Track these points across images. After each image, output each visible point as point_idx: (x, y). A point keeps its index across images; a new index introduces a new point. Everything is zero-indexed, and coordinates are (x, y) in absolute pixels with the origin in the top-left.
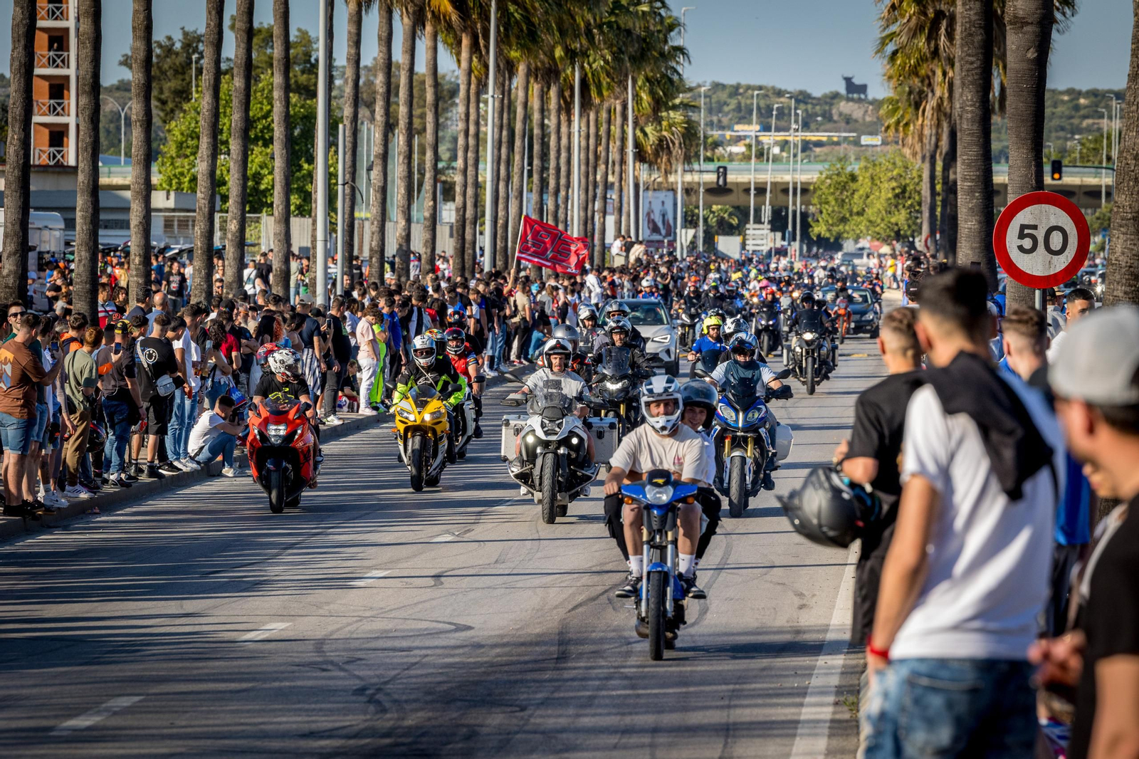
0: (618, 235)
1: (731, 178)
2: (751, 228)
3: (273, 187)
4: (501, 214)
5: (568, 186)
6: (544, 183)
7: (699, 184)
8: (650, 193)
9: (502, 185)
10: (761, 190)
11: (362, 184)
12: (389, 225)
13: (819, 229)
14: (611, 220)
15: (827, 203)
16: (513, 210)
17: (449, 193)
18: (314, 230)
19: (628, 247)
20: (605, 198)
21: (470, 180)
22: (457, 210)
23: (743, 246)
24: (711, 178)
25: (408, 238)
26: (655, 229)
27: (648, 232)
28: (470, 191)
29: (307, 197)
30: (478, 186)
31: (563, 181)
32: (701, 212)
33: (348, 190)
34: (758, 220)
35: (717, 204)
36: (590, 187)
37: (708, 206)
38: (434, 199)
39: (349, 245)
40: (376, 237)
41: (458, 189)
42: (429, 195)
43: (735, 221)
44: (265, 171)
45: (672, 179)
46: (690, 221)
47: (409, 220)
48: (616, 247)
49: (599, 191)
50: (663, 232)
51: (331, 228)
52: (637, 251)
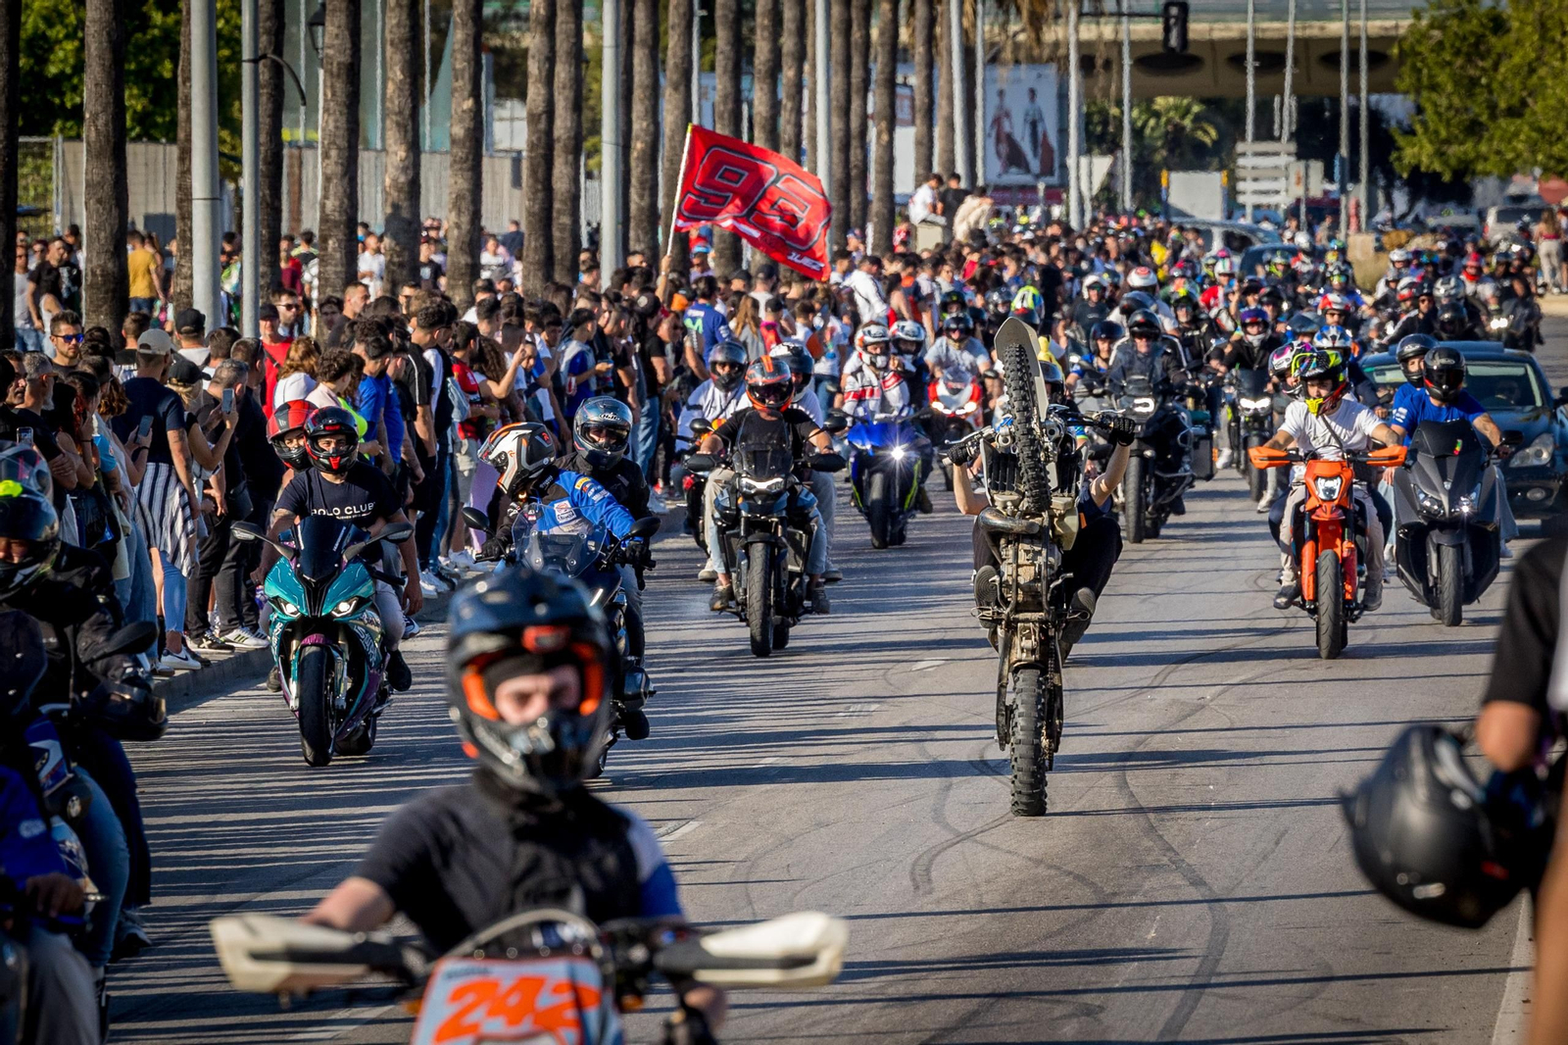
0: (925, 174)
1: (1198, 29)
2: (1250, 155)
3: (79, 68)
4: (639, 125)
5: (801, 55)
6: (742, 53)
7: (1117, 44)
8: (1003, 73)
9: (640, 56)
10: (1271, 58)
11: (299, 58)
12: (366, 159)
13: (1418, 152)
14: (906, 139)
15: (1434, 87)
16: (669, 116)
17: (509, 77)
18: (185, 172)
19: (948, 203)
20: (891, 84)
21: (562, 45)
22: (533, 119)
23: (1231, 194)
24: (1149, 30)
25: (413, 189)
26: (1014, 158)
27: (996, 165)
28: (562, 72)
29: (166, 95)
30: (581, 59)
31: (788, 43)
32: (1130, 115)
33: (265, 75)
34: (1265, 133)
35: (1166, 93)
36: (851, 55)
37: (1144, 100)
38: (475, 94)
39: (270, 209)
40: (337, 188)
41: (533, 67)
42: (464, 84)
43: (1209, 135)
44: (58, 32)
45: (1051, 34)
46: (1100, 137)
47: (414, 147)
48: (921, 202)
49: (877, 69)
50: (1035, 165)
51: (225, 167)
52: (973, 212)
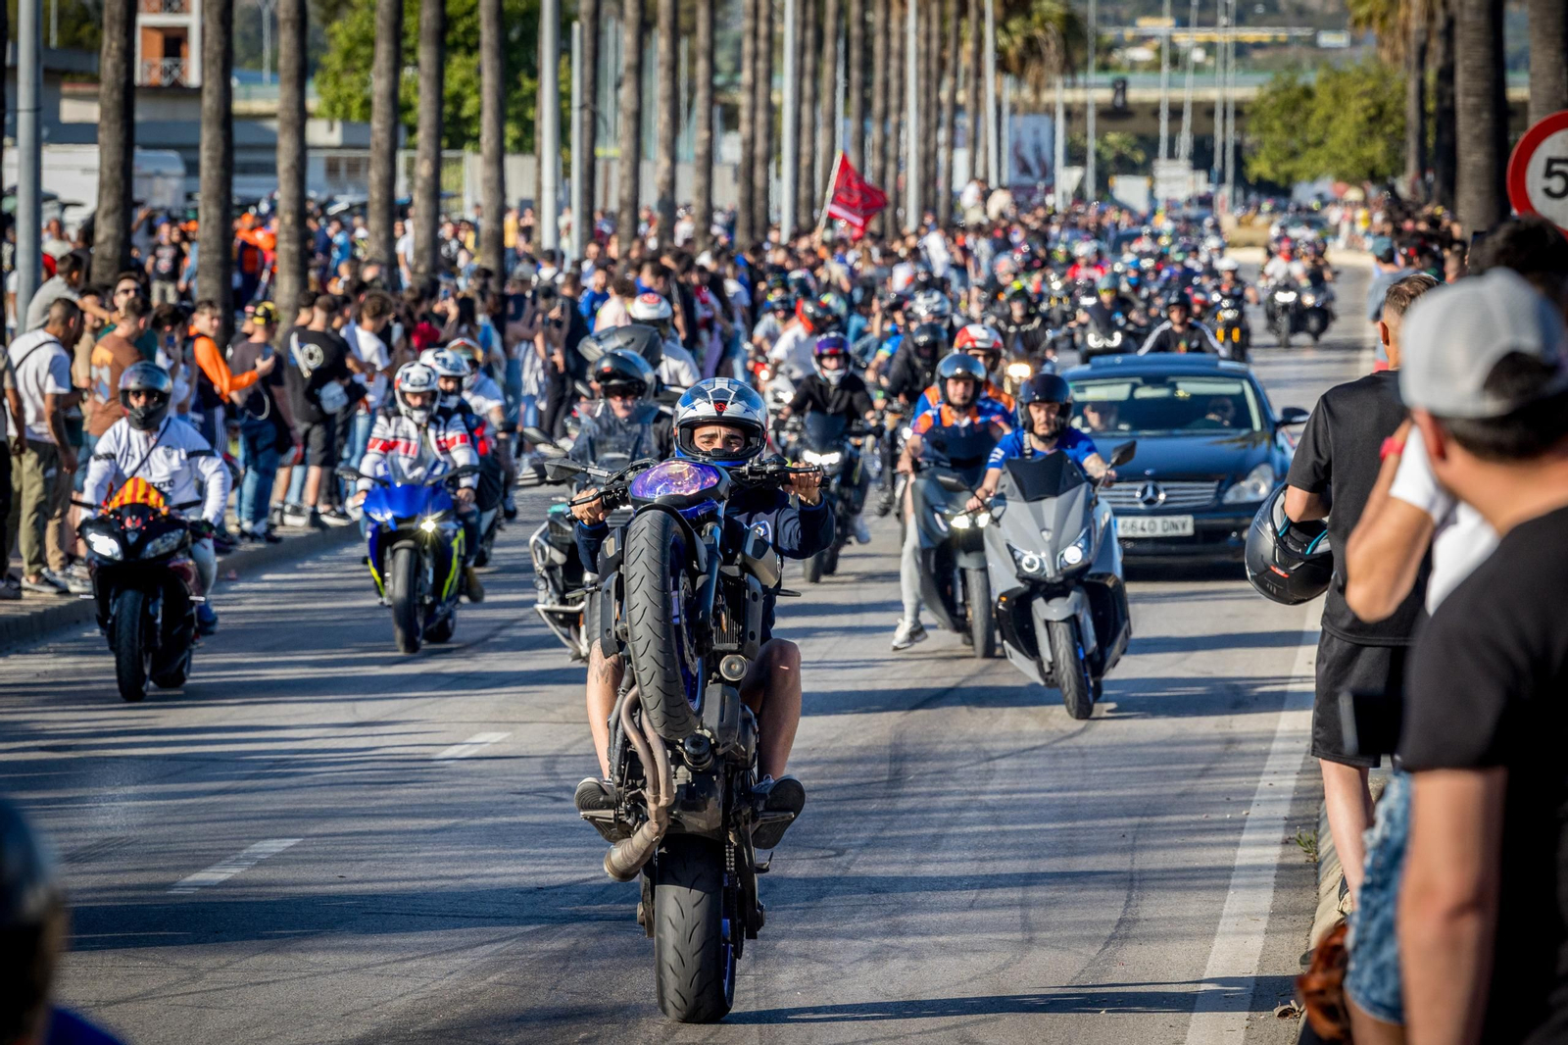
0: (973, 177)
1: (1134, 95)
2: (1163, 168)
3: (479, 113)
4: (805, 149)
5: (901, 107)
6: (866, 105)
7: (1085, 105)
8: (1019, 120)
9: (806, 109)
10: (1176, 112)
11: (607, 108)
12: (646, 168)
13: (1260, 168)
14: (961, 157)
15: (1271, 130)
16: (822, 143)
17: (731, 119)
18: (539, 174)
19: (985, 195)
20: (953, 127)
21: (761, 101)
22: (744, 144)
23: (1152, 192)
24: (1105, 95)
25: (672, 184)
26: (1025, 169)
27: (1015, 173)
28: (761, 117)
29: (529, 128)
30: (772, 110)
31: (894, 102)
32: (1092, 144)
33: (587, 116)
34: (1172, 155)
35: (1114, 131)
36: (931, 111)
37: (1100, 135)
38: (710, 128)
39: (589, 195)
40: (628, 183)
41: (744, 114)
42: (703, 123)
43: (1140, 157)
44: (468, 91)
45: (1047, 97)
46: (1075, 157)
47: (674, 159)
48: (969, 195)
49: (946, 115)
50: (1037, 172)
51: (564, 171)
52: (1000, 201)
